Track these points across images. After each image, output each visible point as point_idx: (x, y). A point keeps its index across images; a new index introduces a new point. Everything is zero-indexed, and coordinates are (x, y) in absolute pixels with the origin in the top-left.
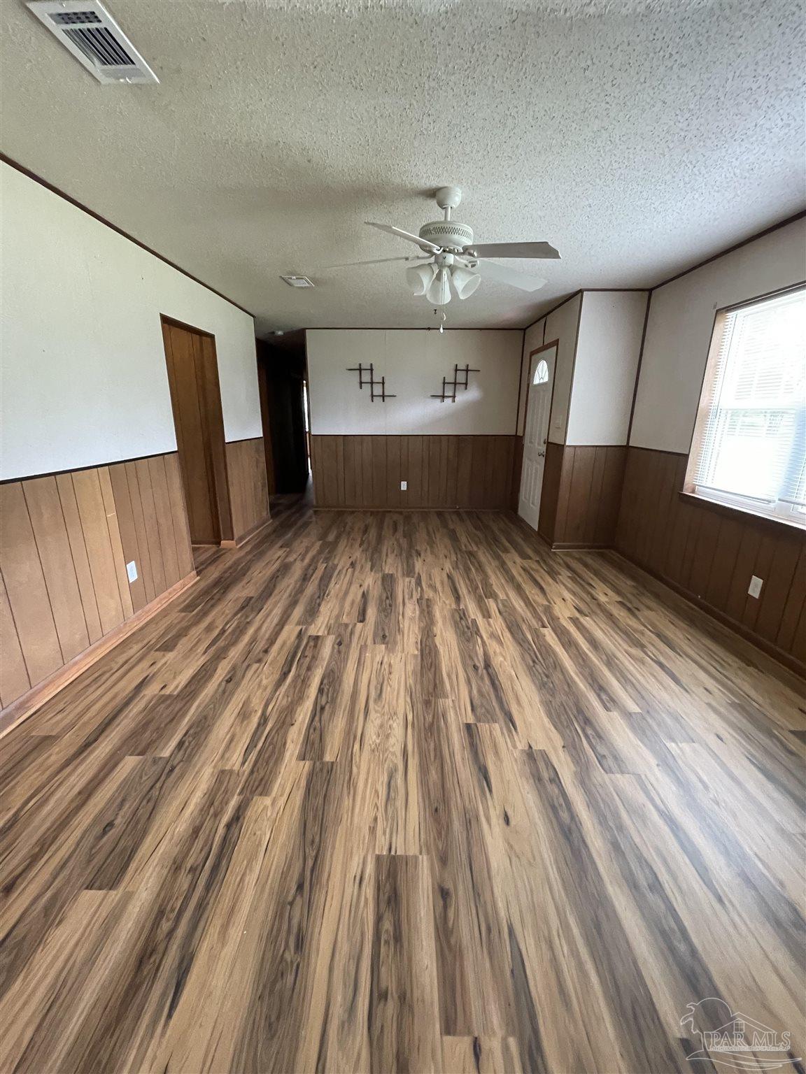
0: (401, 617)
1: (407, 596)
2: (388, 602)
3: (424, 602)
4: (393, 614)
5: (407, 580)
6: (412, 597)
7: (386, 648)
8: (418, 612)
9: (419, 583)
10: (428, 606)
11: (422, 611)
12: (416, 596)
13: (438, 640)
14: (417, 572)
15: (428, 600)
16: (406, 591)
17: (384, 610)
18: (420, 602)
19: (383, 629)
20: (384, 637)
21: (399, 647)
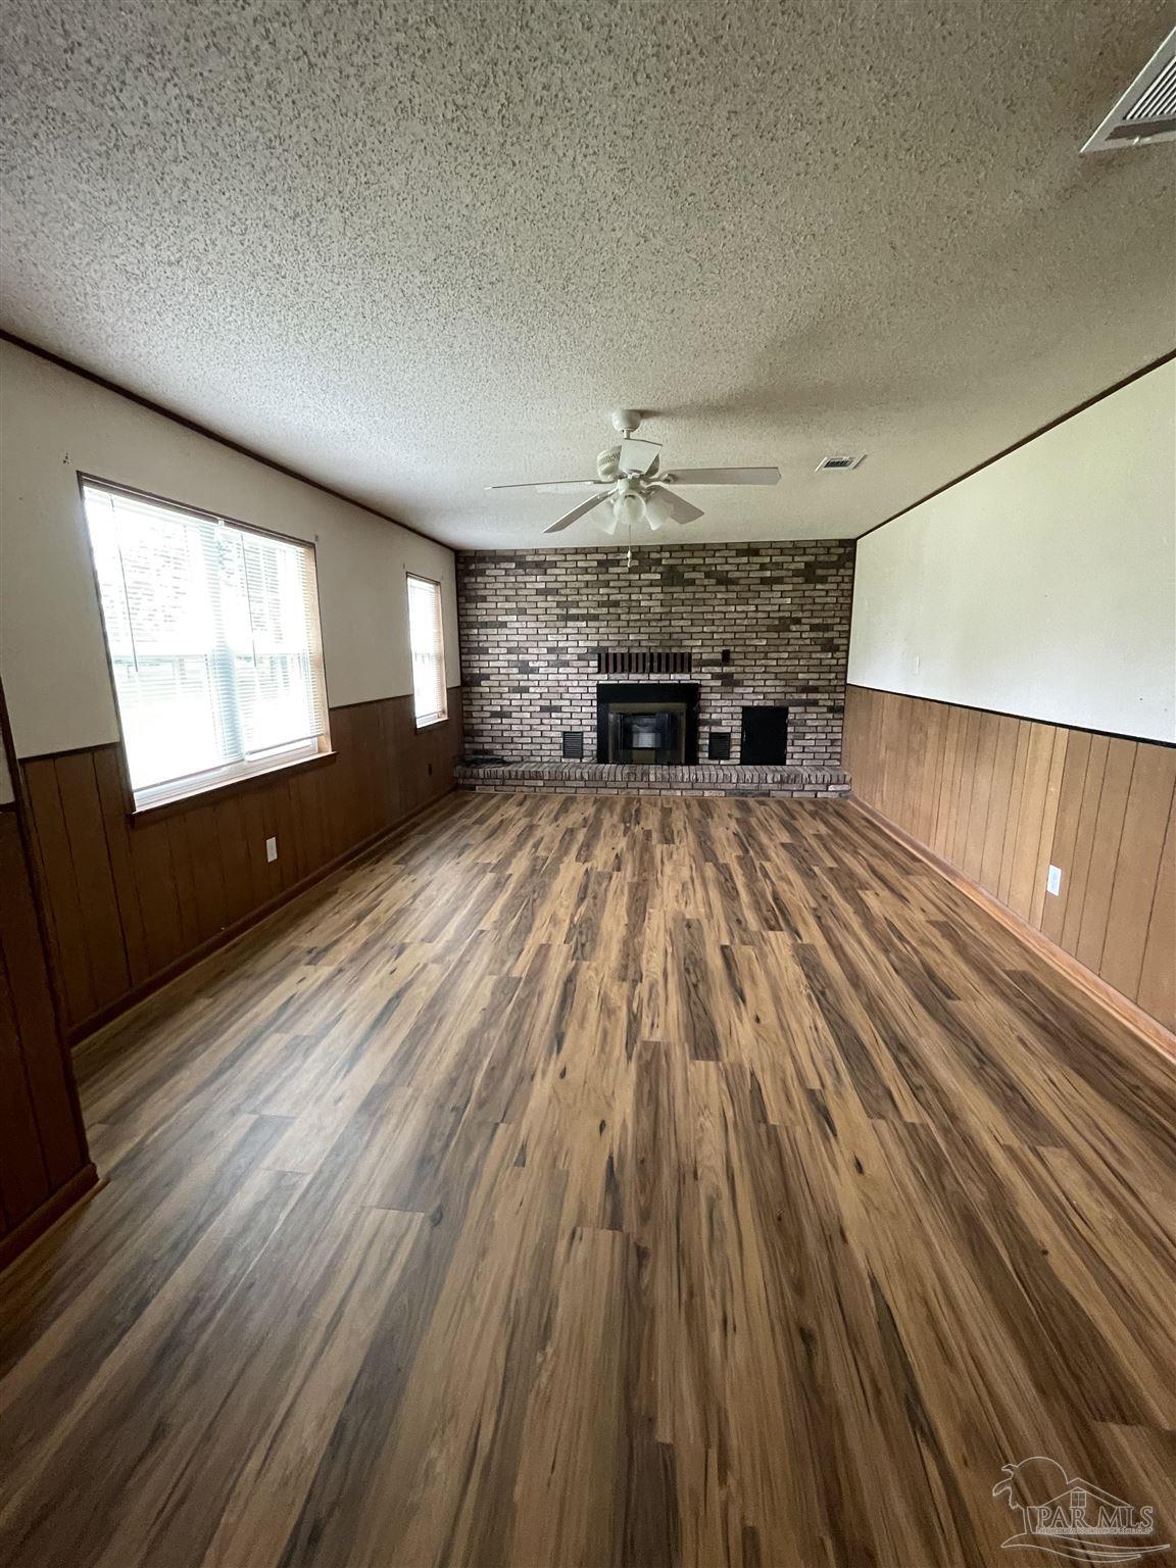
0: (670, 950)
1: (660, 988)
2: (694, 980)
3: (631, 972)
4: (682, 956)
5: (658, 1036)
6: (652, 987)
7: (683, 915)
8: (644, 956)
9: (634, 1020)
10: (626, 967)
11: (637, 959)
12: (643, 989)
13: (625, 920)
14: (633, 1066)
15: (624, 980)
16: (661, 1001)
17: (696, 963)
18: (637, 977)
19: (692, 936)
20: (689, 926)
21: (669, 917)
